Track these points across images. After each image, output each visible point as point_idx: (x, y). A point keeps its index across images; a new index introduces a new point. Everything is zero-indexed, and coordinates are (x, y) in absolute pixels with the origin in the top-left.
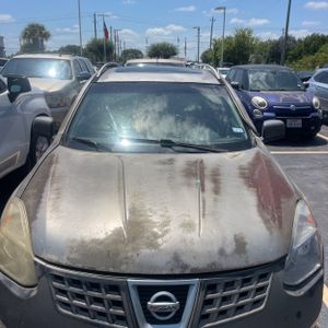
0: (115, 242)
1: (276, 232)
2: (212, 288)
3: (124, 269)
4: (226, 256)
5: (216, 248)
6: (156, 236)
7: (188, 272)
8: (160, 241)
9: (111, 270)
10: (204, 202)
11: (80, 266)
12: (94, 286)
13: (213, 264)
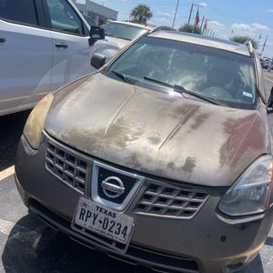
0: (96, 134)
2: (154, 188)
4: (173, 169)
5: (168, 160)
6: (126, 139)
7: (138, 169)
8: (128, 143)
9: (86, 151)
11: (67, 142)
12: (72, 158)
13: (161, 170)
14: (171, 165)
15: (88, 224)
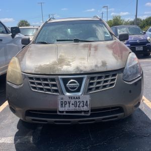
0: (53, 64)
1: (120, 61)
2: (92, 78)
3: (57, 73)
4: (98, 67)
5: (94, 65)
8: (71, 63)
9: (52, 73)
10: (90, 53)
11: (39, 73)
12: (45, 80)
13: (93, 69)
14: (96, 66)
15: (67, 108)
